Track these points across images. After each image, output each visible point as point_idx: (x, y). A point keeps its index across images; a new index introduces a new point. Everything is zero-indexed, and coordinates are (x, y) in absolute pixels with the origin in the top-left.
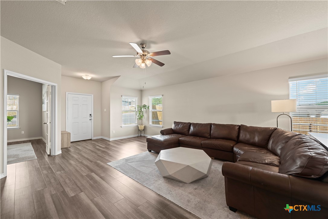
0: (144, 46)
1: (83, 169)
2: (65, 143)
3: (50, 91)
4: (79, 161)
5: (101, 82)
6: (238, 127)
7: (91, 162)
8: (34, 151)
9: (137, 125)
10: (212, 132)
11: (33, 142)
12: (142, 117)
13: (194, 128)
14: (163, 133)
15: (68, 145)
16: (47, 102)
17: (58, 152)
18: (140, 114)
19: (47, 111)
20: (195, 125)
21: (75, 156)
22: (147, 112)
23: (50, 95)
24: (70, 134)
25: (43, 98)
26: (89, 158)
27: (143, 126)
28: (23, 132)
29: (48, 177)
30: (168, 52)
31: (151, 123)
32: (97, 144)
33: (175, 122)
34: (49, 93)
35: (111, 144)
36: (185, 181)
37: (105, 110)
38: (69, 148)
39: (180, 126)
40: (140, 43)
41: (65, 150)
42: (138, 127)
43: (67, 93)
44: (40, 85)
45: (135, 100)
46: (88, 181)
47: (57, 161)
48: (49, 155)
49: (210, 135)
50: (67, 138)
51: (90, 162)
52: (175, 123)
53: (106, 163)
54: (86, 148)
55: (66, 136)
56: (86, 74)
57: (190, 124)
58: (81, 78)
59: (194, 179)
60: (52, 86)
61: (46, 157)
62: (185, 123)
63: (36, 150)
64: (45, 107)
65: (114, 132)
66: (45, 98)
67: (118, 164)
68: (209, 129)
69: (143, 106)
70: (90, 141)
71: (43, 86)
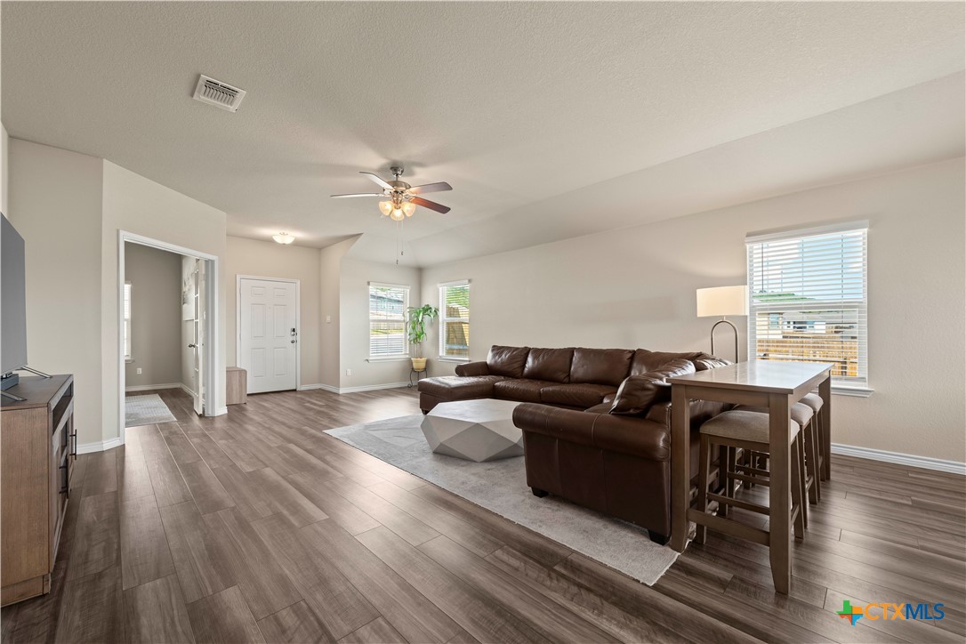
0: (399, 173)
1: (271, 437)
2: (234, 392)
3: (204, 272)
4: (263, 426)
5: (318, 249)
6: (630, 355)
7: (290, 427)
8: (167, 408)
9: (407, 356)
10: (572, 369)
11: (163, 394)
12: (419, 337)
13: (535, 358)
14: (461, 371)
15: (241, 398)
16: (196, 299)
17: (221, 410)
18: (414, 328)
19: (197, 318)
20: (538, 352)
21: (256, 418)
22: (435, 324)
23: (204, 282)
24: (245, 372)
25: (185, 289)
26: (287, 422)
27: (424, 359)
28: (140, 371)
29: (202, 447)
30: (446, 187)
31: (442, 352)
32: (308, 399)
33: (494, 346)
34: (201, 277)
35: (341, 399)
36: (472, 458)
37: (328, 319)
38: (244, 405)
39: (503, 356)
40: (389, 167)
41: (236, 410)
42: (410, 362)
43: (238, 277)
44: (178, 259)
45: (403, 292)
46: (280, 455)
47: (218, 425)
48: (200, 416)
49: (569, 375)
50: (240, 382)
51: (286, 428)
52: (495, 348)
53: (321, 431)
54: (282, 406)
55: (236, 377)
56: (282, 231)
57: (527, 351)
58: (269, 241)
59: (492, 454)
60: (207, 262)
61: (196, 420)
62: (517, 349)
63: (172, 408)
64: (189, 311)
65: (349, 373)
66: (189, 290)
67: (345, 433)
68: (568, 360)
69: (423, 308)
70: (292, 394)
71: (184, 261)
